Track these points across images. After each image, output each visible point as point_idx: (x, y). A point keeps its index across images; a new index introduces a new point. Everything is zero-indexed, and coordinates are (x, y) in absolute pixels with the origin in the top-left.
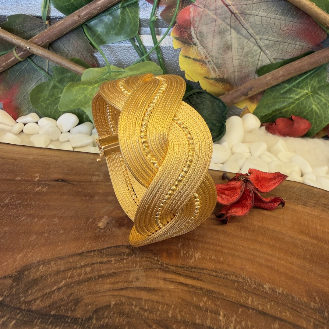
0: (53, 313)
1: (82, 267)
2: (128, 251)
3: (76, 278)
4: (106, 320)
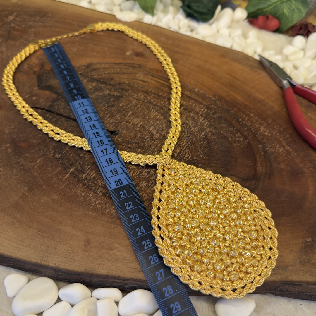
0: (102, 80)
1: (115, 68)
2: (138, 66)
3: (113, 72)
4: (123, 87)
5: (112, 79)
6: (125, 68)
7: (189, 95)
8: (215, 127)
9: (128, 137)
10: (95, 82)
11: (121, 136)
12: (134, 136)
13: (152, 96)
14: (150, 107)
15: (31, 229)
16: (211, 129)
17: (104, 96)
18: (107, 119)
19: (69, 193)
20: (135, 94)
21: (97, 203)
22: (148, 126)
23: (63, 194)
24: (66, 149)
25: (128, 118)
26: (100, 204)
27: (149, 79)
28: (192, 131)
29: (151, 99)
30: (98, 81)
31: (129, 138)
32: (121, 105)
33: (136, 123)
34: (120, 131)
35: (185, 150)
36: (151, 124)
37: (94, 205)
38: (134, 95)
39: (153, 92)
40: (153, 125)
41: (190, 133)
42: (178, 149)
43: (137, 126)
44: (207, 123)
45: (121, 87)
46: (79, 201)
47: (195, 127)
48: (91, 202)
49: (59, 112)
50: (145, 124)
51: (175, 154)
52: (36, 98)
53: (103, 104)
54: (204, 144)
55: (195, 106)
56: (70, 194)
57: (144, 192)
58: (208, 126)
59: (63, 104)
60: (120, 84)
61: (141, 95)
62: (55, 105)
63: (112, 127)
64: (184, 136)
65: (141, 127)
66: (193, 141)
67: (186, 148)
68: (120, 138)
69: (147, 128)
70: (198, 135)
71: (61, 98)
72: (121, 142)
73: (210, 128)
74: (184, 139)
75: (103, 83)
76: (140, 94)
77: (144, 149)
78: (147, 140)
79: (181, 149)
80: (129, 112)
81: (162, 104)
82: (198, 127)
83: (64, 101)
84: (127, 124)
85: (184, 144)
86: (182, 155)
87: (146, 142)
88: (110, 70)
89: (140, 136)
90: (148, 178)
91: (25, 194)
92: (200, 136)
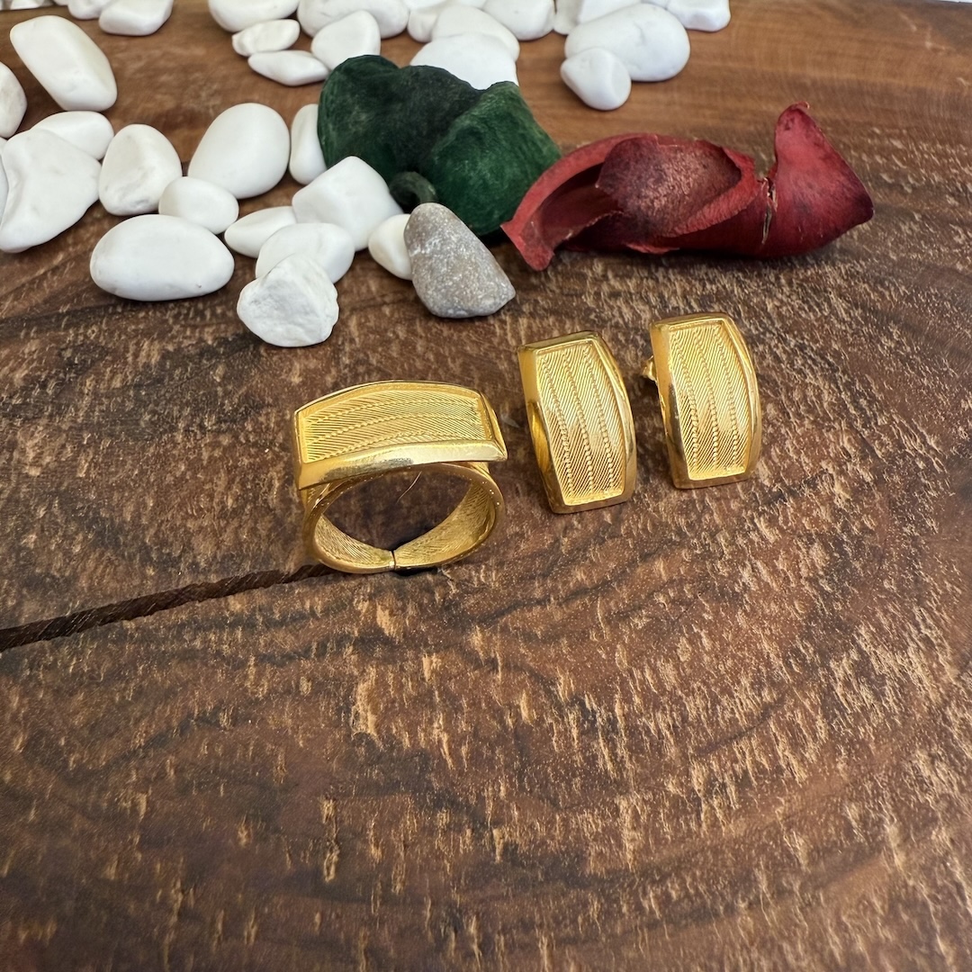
10: (23, 334)
66: (846, 357)
70: (826, 318)
74: (801, 372)
75: (78, 316)
79: (844, 425)
85: (828, 398)
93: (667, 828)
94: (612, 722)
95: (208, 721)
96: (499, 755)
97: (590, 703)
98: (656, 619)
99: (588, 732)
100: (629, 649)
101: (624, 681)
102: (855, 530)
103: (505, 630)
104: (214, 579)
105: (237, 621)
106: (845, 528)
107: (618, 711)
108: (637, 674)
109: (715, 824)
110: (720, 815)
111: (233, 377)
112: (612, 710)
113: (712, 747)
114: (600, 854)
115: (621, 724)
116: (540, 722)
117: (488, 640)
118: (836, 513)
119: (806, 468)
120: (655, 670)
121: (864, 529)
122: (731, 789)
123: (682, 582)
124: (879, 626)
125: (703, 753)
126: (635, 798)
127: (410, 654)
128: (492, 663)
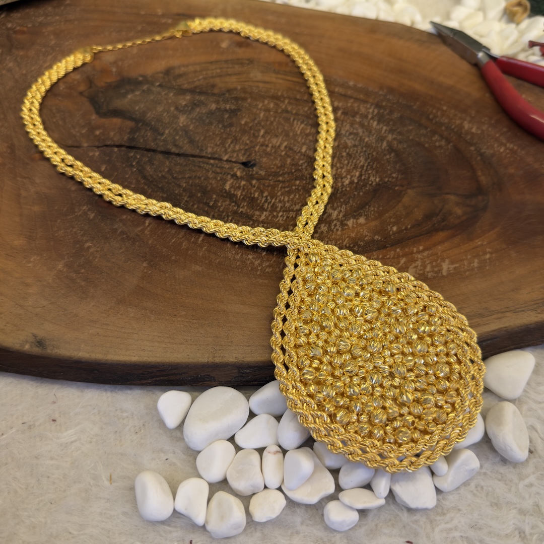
0: (198, 91)
2: (247, 62)
3: (210, 75)
4: (235, 95)
5: (213, 86)
6: (228, 68)
7: (343, 93)
8: (399, 132)
9: (272, 166)
10: (187, 94)
11: (261, 167)
12: (281, 164)
13: (286, 101)
14: (290, 119)
15: (179, 319)
16: (394, 136)
17: (211, 113)
18: (229, 146)
19: (216, 259)
20: (258, 103)
21: (263, 266)
22: (298, 146)
23: (207, 262)
24: (183, 199)
25: (262, 140)
26: (270, 266)
27: (272, 77)
28: (367, 143)
29: (286, 107)
30: (192, 91)
31: (275, 167)
32: (243, 122)
33: (278, 144)
34: (257, 160)
35: (366, 170)
36: (301, 143)
37: (260, 270)
38: (258, 105)
39: (285, 95)
40: (304, 144)
41: (365, 146)
42: (356, 172)
43: (280, 150)
44: (385, 128)
45: (233, 96)
46: (236, 268)
47: (369, 137)
48: (255, 266)
49: (148, 147)
50: (291, 144)
51: (354, 180)
52: (101, 131)
53: (214, 125)
54: (391, 158)
55: (359, 106)
56: (218, 261)
57: (328, 238)
58: (387, 132)
59: (149, 134)
60: (229, 91)
61: (269, 103)
62: (137, 137)
63: (243, 156)
64: (357, 152)
65: (287, 149)
66: (374, 157)
67: (367, 168)
68: (261, 170)
69: (298, 149)
70: (378, 147)
71: (142, 125)
72: (265, 175)
73: (392, 135)
74: (360, 156)
75: (201, 93)
76: (266, 102)
77: (305, 180)
78: (304, 167)
79: (360, 170)
80: (259, 130)
81: (306, 112)
82: (373, 135)
83: (149, 129)
84: (264, 148)
85: (361, 164)
86: (364, 179)
87: (303, 169)
88: (204, 73)
89: (290, 163)
90: (325, 219)
91: (146, 272)
92: (381, 149)
93: (270, 218)
94: (270, 202)
95: (199, 178)
96: (248, 199)
97: (269, 198)
98: (290, 190)
99: (265, 202)
100: (282, 193)
101: (277, 197)
102: (344, 189)
103: (260, 182)
104: (209, 156)
105: (211, 164)
106: (342, 188)
107: (273, 201)
108: (280, 197)
109: (279, 220)
110: (280, 220)
111: (230, 117)
112: (272, 200)
113: (286, 211)
114: (256, 218)
115: (272, 203)
116: (257, 198)
117: (256, 183)
118: (343, 185)
119: (343, 175)
120: (284, 197)
121: (346, 190)
122: (285, 218)
123: (300, 186)
124: (333, 206)
125: (283, 211)
126: (267, 213)
127: (240, 180)
128: (254, 186)
